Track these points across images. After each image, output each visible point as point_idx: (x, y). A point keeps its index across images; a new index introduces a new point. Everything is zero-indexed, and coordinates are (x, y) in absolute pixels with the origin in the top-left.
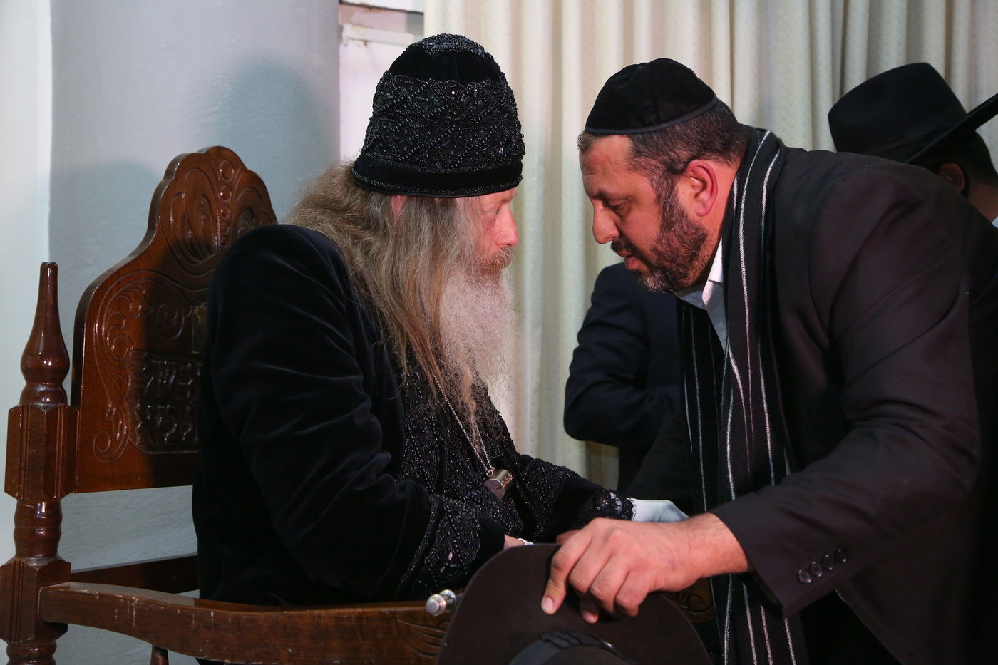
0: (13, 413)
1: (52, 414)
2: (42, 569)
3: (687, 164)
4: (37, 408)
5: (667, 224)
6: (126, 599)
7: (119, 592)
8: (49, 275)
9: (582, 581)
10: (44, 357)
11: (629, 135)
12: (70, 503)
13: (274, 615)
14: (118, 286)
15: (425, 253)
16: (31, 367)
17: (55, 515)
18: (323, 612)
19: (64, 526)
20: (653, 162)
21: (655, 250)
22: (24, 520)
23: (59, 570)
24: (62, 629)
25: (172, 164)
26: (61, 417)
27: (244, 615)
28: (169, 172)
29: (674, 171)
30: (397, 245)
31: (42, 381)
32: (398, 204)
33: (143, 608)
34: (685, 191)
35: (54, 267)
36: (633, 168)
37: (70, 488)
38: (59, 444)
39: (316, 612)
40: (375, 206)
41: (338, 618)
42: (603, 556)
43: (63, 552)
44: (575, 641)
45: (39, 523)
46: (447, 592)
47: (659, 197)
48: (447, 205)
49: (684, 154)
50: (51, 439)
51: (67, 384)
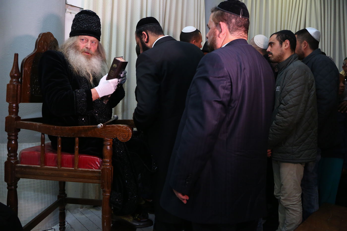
0: (8, 85)
2: (15, 118)
4: (13, 84)
6: (36, 124)
7: (34, 123)
8: (16, 56)
10: (15, 74)
12: (21, 105)
14: (30, 60)
16: (12, 75)
17: (17, 107)
19: (19, 109)
22: (10, 108)
23: (18, 118)
24: (19, 130)
27: (63, 127)
28: (39, 36)
31: (15, 78)
33: (39, 126)
35: (17, 54)
37: (20, 102)
38: (19, 92)
41: (83, 128)
43: (19, 115)
45: (14, 109)
46: (101, 124)
50: (17, 91)
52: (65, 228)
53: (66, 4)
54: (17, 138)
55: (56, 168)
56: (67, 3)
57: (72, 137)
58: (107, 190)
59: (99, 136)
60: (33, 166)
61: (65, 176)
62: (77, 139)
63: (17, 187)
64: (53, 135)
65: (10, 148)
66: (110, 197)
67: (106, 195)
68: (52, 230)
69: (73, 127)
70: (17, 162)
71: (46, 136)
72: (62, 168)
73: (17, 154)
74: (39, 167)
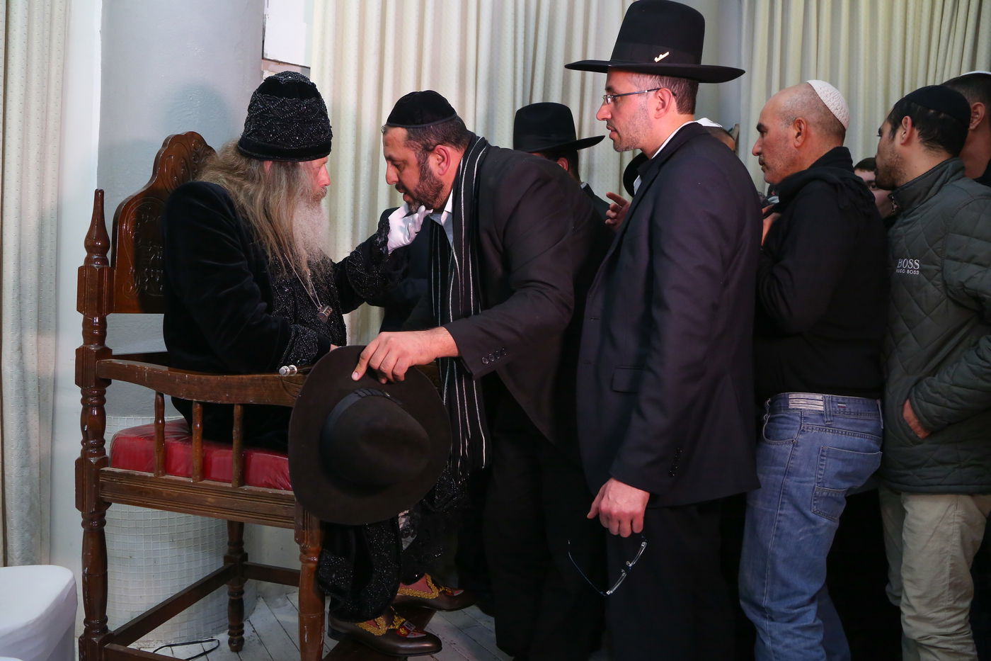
0: (80, 269)
1: (101, 271)
2: (97, 352)
3: (435, 146)
4: (93, 267)
5: (422, 178)
6: (141, 368)
7: (138, 364)
8: (100, 196)
9: (375, 365)
10: (96, 240)
11: (406, 128)
12: (111, 318)
13: (219, 377)
14: (136, 205)
15: (284, 192)
16: (90, 246)
17: (103, 324)
18: (244, 377)
19: (108, 330)
20: (417, 144)
21: (416, 190)
22: (87, 325)
23: (106, 352)
24: (109, 383)
25: (166, 140)
26: (106, 272)
27: (203, 377)
28: (164, 144)
29: (428, 149)
30: (268, 188)
31: (96, 253)
32: (268, 165)
33: (151, 373)
34: (433, 161)
35: (102, 192)
36: (407, 146)
37: (111, 310)
38: (105, 286)
39: (241, 376)
40: (254, 167)
41: (252, 380)
42: (385, 351)
43: (108, 344)
44: (370, 393)
45: (95, 328)
47: (419, 162)
48: (295, 166)
49: (434, 141)
50: (100, 284)
51: (109, 255)
52: (242, 640)
53: (263, 58)
54: (104, 401)
55: (190, 483)
56: (265, 56)
57: (226, 402)
58: (309, 547)
59: (290, 402)
60: (137, 473)
61: (210, 503)
62: (237, 410)
63: (104, 523)
64: (182, 396)
65: (86, 427)
66: (319, 565)
67: (309, 561)
68: (213, 642)
69: (228, 376)
70: (104, 462)
71: (168, 398)
72: (205, 482)
73: (104, 442)
74: (151, 477)
